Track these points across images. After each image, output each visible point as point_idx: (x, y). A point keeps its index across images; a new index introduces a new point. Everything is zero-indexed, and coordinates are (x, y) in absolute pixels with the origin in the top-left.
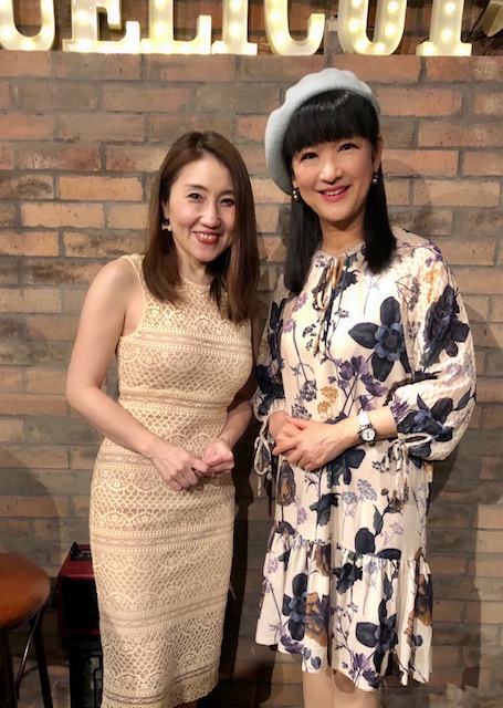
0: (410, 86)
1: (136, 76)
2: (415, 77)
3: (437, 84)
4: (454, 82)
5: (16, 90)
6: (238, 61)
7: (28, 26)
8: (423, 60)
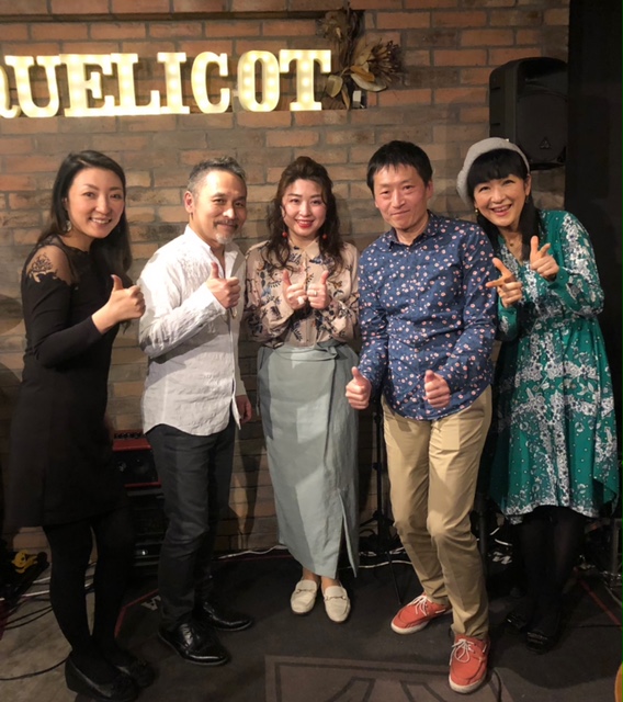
0: (286, 129)
1: (114, 130)
2: (288, 123)
3: (303, 127)
4: (313, 126)
5: (36, 142)
6: (177, 117)
7: (41, 99)
8: (293, 113)
